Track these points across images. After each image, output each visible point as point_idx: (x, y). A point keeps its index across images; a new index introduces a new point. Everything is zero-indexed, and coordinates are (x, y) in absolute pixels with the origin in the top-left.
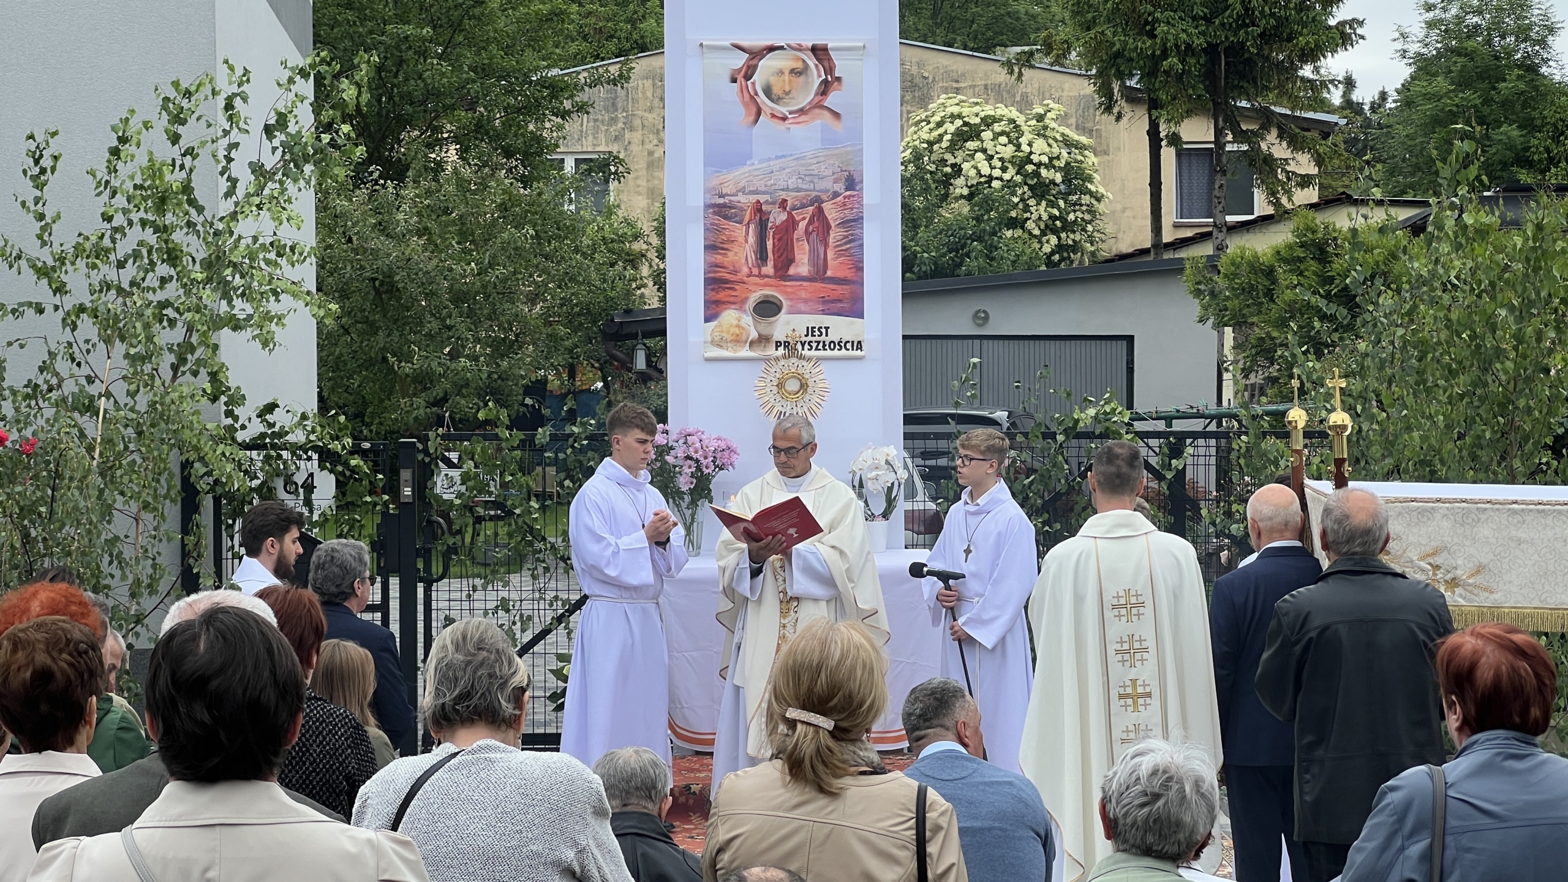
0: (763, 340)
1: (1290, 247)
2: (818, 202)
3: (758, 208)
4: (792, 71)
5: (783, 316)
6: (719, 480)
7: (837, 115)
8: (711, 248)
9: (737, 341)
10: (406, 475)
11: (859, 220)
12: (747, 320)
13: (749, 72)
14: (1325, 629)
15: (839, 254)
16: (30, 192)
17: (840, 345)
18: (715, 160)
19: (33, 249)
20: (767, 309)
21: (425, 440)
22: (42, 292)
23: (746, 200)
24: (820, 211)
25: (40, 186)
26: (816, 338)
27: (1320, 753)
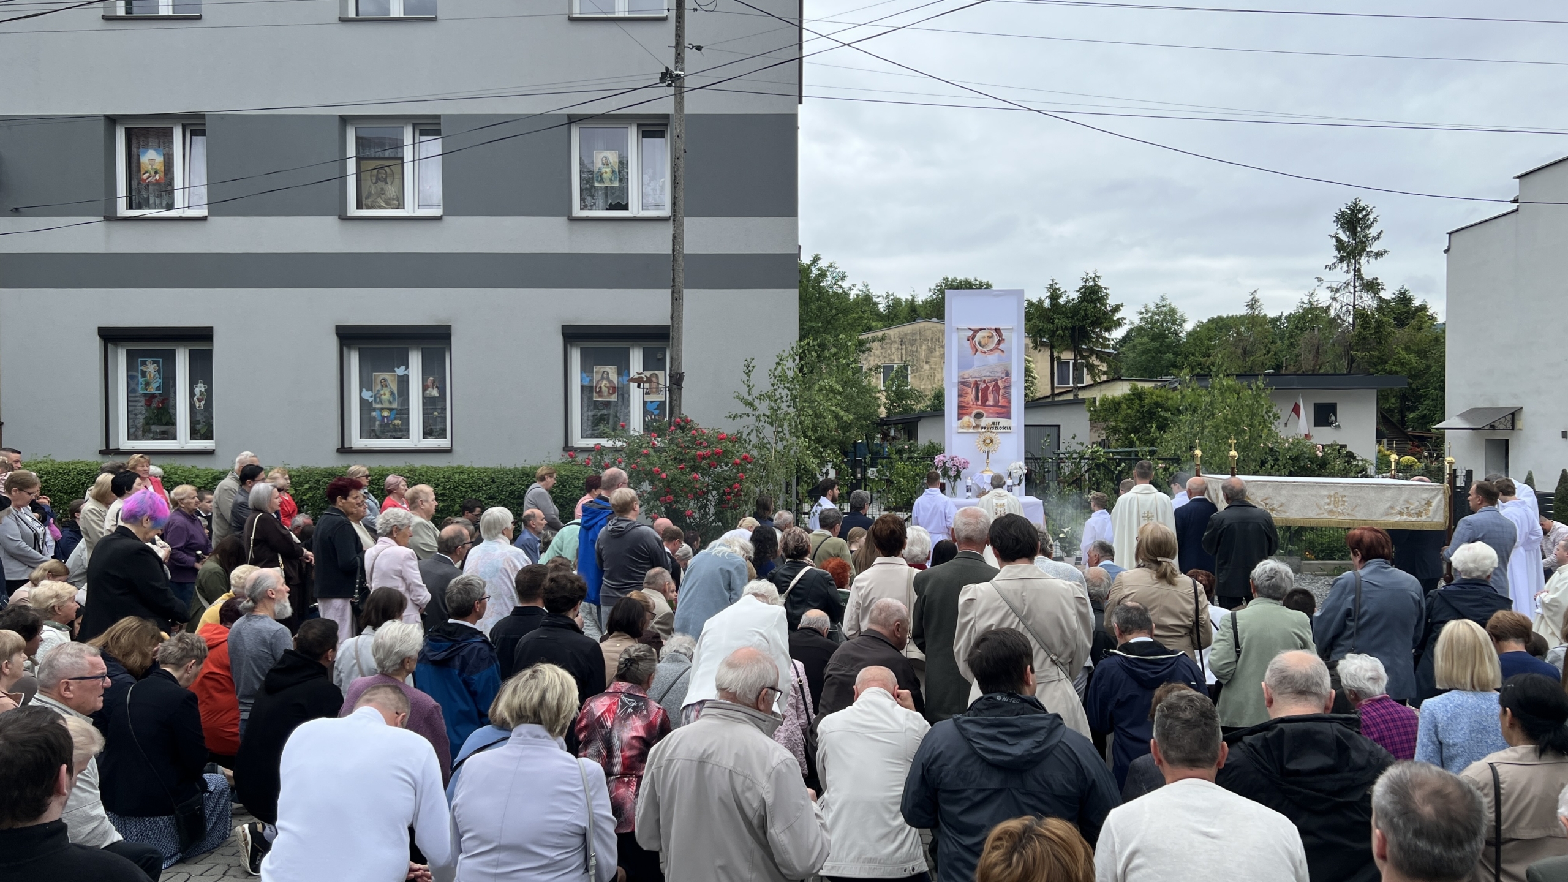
0: (977, 426)
1: (1129, 395)
2: (996, 380)
3: (976, 383)
4: (988, 337)
5: (984, 419)
6: (963, 472)
7: (1003, 351)
8: (960, 396)
9: (969, 427)
10: (859, 470)
11: (1010, 386)
12: (972, 420)
13: (973, 337)
14: (1229, 525)
15: (1003, 398)
16: (746, 378)
17: (1003, 428)
18: (962, 366)
19: (746, 396)
20: (979, 416)
21: (865, 458)
22: (749, 410)
23: (972, 380)
24: (997, 384)
25: (749, 376)
26: (995, 426)
27: (1226, 566)
